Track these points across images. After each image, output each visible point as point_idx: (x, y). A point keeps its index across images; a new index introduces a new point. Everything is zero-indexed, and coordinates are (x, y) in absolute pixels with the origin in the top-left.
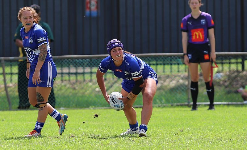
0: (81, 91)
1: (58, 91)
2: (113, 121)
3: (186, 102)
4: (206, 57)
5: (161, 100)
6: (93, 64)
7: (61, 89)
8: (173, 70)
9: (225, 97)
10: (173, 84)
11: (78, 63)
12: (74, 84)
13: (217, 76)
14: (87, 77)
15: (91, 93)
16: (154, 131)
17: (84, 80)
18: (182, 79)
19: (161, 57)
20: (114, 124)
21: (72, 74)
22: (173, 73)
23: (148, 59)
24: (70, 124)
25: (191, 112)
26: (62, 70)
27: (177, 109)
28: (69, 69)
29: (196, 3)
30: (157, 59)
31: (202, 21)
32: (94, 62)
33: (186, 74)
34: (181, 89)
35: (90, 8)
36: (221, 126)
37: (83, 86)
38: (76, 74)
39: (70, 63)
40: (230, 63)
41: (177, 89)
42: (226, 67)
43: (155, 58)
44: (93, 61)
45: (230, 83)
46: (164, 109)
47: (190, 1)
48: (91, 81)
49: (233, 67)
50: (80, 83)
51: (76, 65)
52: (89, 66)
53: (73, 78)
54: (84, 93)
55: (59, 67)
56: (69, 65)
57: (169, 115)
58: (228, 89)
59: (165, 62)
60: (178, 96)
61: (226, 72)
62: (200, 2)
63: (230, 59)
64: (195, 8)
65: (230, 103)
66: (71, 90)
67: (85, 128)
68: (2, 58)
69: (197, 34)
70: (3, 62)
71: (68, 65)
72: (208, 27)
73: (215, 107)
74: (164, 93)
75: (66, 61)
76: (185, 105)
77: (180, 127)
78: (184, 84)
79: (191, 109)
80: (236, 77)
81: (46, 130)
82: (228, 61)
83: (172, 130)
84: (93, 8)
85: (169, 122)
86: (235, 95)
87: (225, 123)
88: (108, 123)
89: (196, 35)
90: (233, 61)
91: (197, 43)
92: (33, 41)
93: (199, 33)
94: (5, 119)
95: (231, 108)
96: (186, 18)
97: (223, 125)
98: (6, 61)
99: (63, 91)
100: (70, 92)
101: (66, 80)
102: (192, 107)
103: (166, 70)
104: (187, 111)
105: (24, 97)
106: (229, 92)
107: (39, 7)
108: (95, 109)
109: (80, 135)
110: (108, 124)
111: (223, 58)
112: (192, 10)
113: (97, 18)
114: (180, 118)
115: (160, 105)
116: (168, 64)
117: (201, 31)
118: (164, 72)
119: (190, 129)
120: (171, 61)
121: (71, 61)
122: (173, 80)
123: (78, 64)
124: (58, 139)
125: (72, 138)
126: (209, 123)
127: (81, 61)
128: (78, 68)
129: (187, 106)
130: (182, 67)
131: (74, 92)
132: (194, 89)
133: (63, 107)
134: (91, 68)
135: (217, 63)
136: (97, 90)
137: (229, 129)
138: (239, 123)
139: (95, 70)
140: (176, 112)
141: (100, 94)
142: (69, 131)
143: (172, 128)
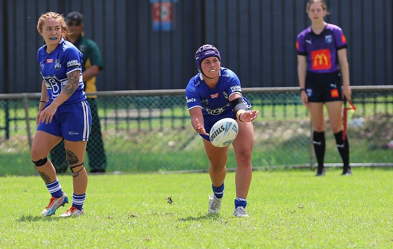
0: (146, 146)
1: (111, 145)
2: (194, 192)
3: (308, 163)
4: (335, 93)
5: (269, 160)
6: (164, 104)
7: (115, 143)
9: (367, 156)
10: (288, 135)
11: (142, 102)
12: (135, 135)
14: (156, 124)
15: (161, 149)
16: (258, 207)
17: (151, 129)
18: (302, 127)
19: (269, 93)
20: (197, 197)
21: (132, 119)
22: (288, 119)
23: (250, 97)
24: (129, 197)
25: (316, 178)
26: (116, 113)
27: (295, 174)
28: (128, 112)
29: (319, 10)
30: (263, 96)
31: (327, 37)
32: (167, 101)
33: (308, 119)
34: (300, 142)
35: (160, 18)
36: (362, 199)
37: (148, 138)
38: (139, 119)
39: (128, 102)
40: (375, 103)
41: (294, 142)
42: (369, 109)
43: (261, 95)
44: (164, 99)
45: (376, 134)
46: (274, 174)
47: (309, 8)
48: (161, 130)
49: (381, 108)
50: (145, 133)
51: (139, 106)
52: (159, 107)
53: (133, 125)
54: (150, 149)
55: (113, 109)
56: (128, 105)
57: (281, 183)
58: (372, 143)
59: (275, 101)
60: (296, 153)
61: (369, 117)
62: (324, 9)
63: (375, 97)
64: (316, 18)
65: (376, 164)
66: (130, 144)
67: (153, 202)
68: (25, 95)
69: (320, 57)
70: (26, 100)
71: (125, 105)
72: (336, 46)
73: (352, 171)
74: (274, 149)
75: (123, 100)
76: (306, 168)
77: (299, 201)
78: (305, 136)
79: (315, 173)
80: (384, 124)
81: (92, 206)
82: (372, 99)
83: (286, 206)
84: (165, 17)
85: (282, 194)
86: (383, 152)
87: (368, 195)
88: (188, 195)
89: (318, 60)
90: (380, 99)
91: (320, 72)
92: (60, 65)
93: (323, 57)
94: (29, 189)
95: (377, 172)
97: (365, 198)
98: (31, 99)
99: (118, 146)
100: (128, 147)
101: (122, 129)
102: (316, 170)
103: (277, 114)
104: (309, 176)
105: (59, 155)
106: (374, 148)
107: (81, 15)
108: (168, 174)
109: (144, 213)
110: (188, 197)
111: (366, 95)
112: (313, 21)
113: (171, 33)
114: (299, 187)
115: (268, 167)
116: (280, 104)
117: (326, 54)
118: (274, 116)
119: (314, 204)
120: (285, 99)
121: (131, 99)
122: (287, 128)
123: (142, 105)
124: (110, 221)
125: (132, 219)
126: (343, 195)
127: (146, 99)
128: (142, 110)
129: (309, 169)
130: (302, 109)
131: (135, 146)
132: (319, 143)
133: (118, 170)
134: (161, 111)
135: (356, 103)
136: (171, 143)
137: (374, 205)
138: (390, 194)
139: (167, 112)
140: (292, 178)
141: (176, 150)
142: (127, 207)
143: (286, 203)
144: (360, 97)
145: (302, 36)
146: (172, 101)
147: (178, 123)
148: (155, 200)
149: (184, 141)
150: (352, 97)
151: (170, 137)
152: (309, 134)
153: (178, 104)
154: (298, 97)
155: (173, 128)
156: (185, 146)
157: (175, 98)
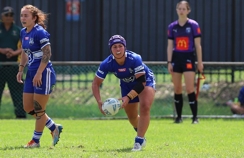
0: (60, 101)
2: (93, 133)
3: (171, 114)
4: (189, 66)
6: (73, 72)
8: (158, 80)
9: (213, 110)
10: (158, 95)
13: (204, 87)
14: (67, 85)
15: (69, 103)
17: (64, 89)
18: (168, 89)
20: (95, 136)
22: (159, 83)
29: (184, 9)
32: (75, 70)
33: (172, 84)
35: (71, 12)
36: (209, 141)
37: (62, 95)
40: (219, 74)
42: (215, 78)
44: (73, 68)
45: (219, 95)
48: (71, 89)
49: (222, 78)
50: (59, 91)
52: (69, 74)
54: (63, 103)
58: (216, 102)
60: (164, 108)
61: (215, 83)
63: (219, 70)
67: (64, 139)
77: (165, 140)
78: (170, 95)
82: (217, 71)
83: (157, 144)
84: (75, 11)
85: (154, 136)
86: (224, 108)
87: (213, 137)
90: (222, 71)
92: (33, 42)
93: (183, 42)
95: (219, 122)
96: (172, 24)
97: (211, 139)
106: (218, 105)
108: (75, 120)
110: (89, 136)
111: (213, 68)
113: (79, 22)
114: (166, 131)
119: (176, 143)
120: (157, 70)
122: (158, 90)
125: (50, 150)
126: (196, 137)
130: (168, 77)
131: (52, 100)
134: (71, 76)
135: (206, 73)
136: (77, 99)
137: (217, 144)
138: (228, 137)
139: (75, 77)
140: (161, 125)
141: (81, 103)
142: (47, 142)
143: (156, 142)
144: (209, 69)
145: (171, 26)
146: (79, 70)
147: (82, 85)
148: (66, 138)
149: (86, 97)
150: (204, 70)
151: (77, 94)
152: (173, 94)
153: (83, 72)
154: (166, 69)
155: (79, 88)
156: (87, 101)
157: (81, 68)
